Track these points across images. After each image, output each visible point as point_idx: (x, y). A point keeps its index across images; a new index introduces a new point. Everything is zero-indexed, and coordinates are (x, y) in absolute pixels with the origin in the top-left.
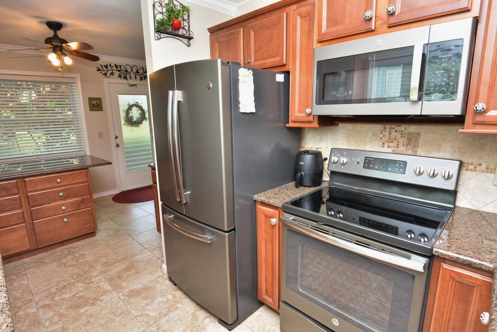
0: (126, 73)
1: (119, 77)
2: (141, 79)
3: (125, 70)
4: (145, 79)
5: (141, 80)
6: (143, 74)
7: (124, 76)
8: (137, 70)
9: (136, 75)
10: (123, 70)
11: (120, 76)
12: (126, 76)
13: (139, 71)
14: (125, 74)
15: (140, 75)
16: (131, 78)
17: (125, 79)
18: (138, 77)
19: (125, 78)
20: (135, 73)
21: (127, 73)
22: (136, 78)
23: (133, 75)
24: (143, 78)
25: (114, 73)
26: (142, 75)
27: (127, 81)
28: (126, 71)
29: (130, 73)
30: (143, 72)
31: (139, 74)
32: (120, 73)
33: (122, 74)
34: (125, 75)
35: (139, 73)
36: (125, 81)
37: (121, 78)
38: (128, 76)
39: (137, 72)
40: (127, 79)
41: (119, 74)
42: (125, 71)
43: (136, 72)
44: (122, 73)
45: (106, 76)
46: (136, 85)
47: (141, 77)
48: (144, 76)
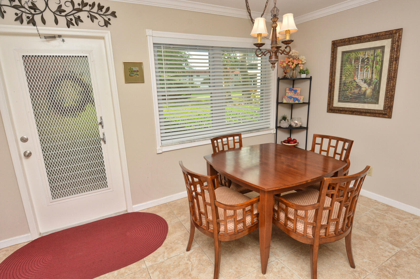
0: (32, 11)
1: (16, 20)
2: (69, 24)
3: (30, 4)
4: (77, 25)
5: (69, 27)
6: (73, 14)
7: (28, 17)
8: (60, 6)
9: (56, 16)
10: (26, 6)
11: (19, 19)
12: (33, 18)
13: (64, 8)
14: (31, 13)
15: (66, 16)
16: (44, 22)
17: (31, 24)
18: (62, 20)
19: (32, 22)
20: (54, 13)
21: (35, 11)
22: (56, 22)
23: (49, 16)
24: (74, 22)
25: (5, 12)
26: (72, 17)
27: (36, 27)
28: (34, 7)
29: (42, 12)
30: (74, 10)
31: (63, 14)
32: (18, 12)
33: (24, 14)
34: (30, 15)
35: (64, 11)
36: (30, 29)
37: (22, 22)
38: (37, 18)
39: (60, 10)
40: (34, 24)
41: (16, 14)
42: (30, 7)
43: (57, 11)
44: (23, 12)
46: (60, 36)
47: (69, 20)
48: (74, 17)
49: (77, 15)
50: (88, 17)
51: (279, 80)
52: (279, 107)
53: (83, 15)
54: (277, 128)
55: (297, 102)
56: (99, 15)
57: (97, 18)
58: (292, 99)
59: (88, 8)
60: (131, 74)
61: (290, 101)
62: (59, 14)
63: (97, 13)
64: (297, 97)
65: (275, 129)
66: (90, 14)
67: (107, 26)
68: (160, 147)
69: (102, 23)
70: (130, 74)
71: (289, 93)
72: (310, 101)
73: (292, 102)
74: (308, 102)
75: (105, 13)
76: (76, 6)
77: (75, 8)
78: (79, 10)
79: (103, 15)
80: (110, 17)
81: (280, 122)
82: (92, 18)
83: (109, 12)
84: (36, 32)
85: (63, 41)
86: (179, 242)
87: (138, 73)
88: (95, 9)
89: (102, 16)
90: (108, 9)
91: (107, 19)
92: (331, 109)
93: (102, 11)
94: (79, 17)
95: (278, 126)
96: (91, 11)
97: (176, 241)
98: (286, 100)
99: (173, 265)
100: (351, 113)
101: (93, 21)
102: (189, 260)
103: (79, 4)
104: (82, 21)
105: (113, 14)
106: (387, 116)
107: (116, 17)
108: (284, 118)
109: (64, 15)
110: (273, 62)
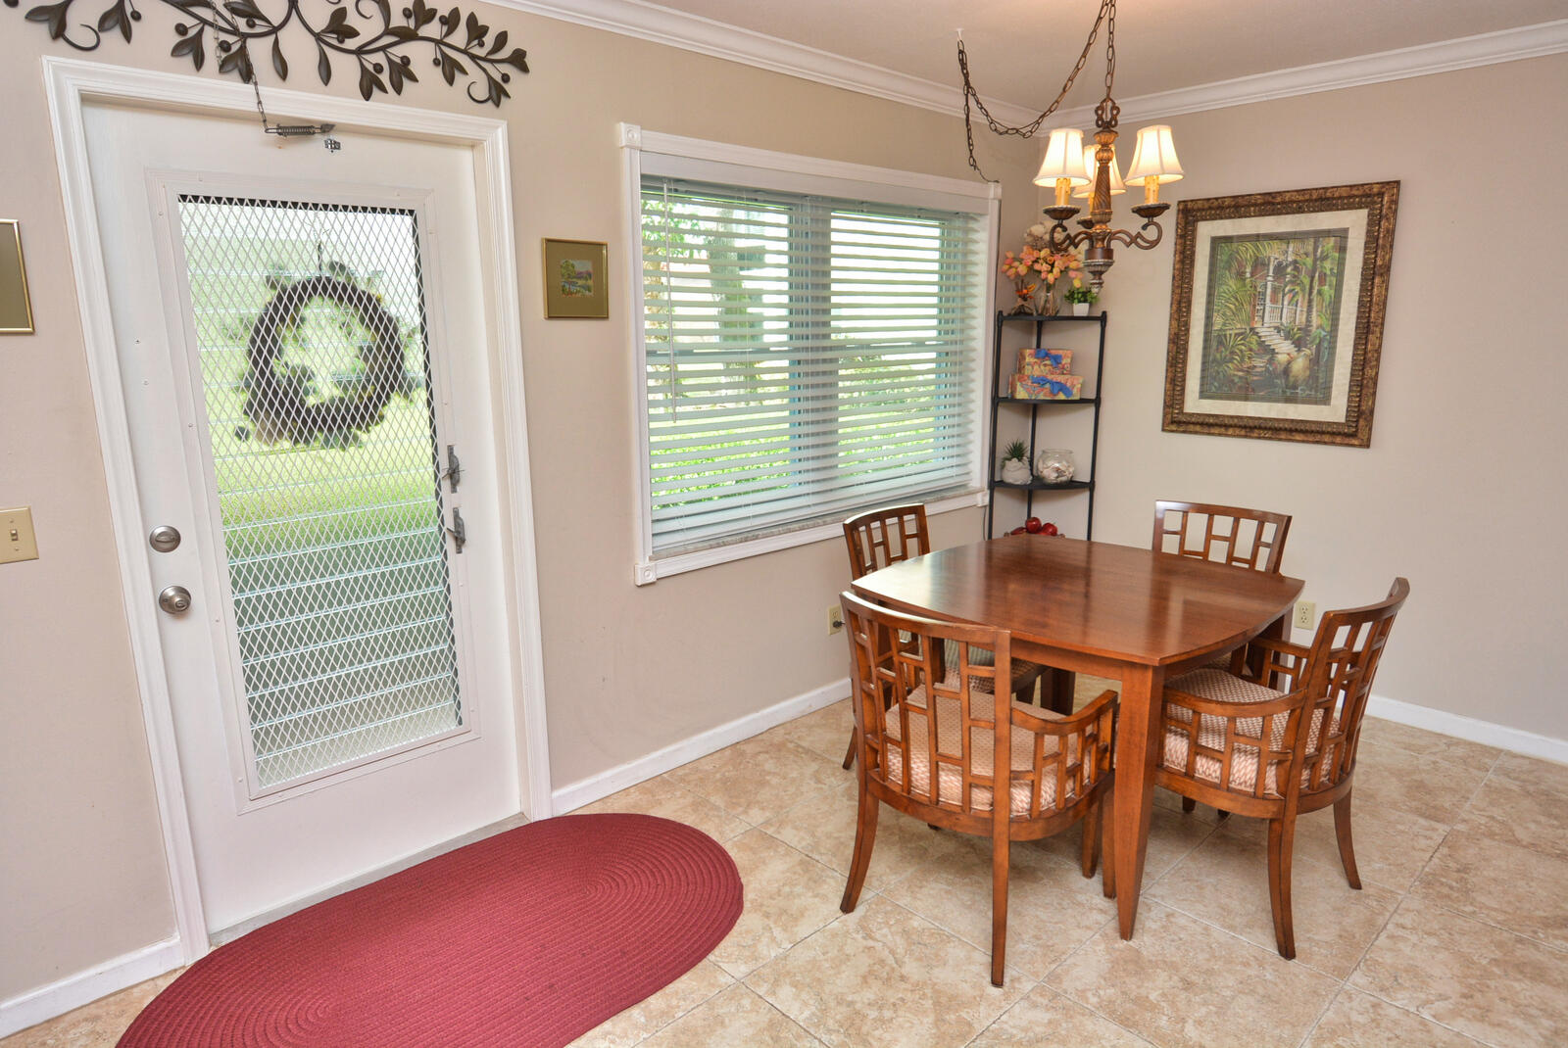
0: (241, 23)
1: (177, 51)
2: (369, 85)
4: (398, 89)
5: (367, 96)
6: (383, 49)
7: (224, 46)
8: (340, 15)
9: (330, 53)
10: (218, 2)
11: (190, 47)
12: (243, 49)
13: (352, 20)
14: (235, 31)
15: (359, 52)
16: (282, 70)
17: (236, 74)
18: (346, 68)
19: (238, 64)
20: (318, 37)
21: (251, 25)
22: (325, 72)
23: (298, 46)
24: (385, 78)
25: (137, 16)
26: (379, 58)
27: (250, 87)
28: (247, 8)
29: (275, 30)
30: (388, 32)
31: (351, 44)
33: (209, 32)
34: (231, 39)
35: (353, 33)
36: (231, 92)
37: (199, 62)
38: (259, 51)
39: (339, 27)
40: (247, 75)
41: (181, 29)
42: (234, 9)
43: (329, 29)
44: (204, 22)
45: (59, 32)
46: (327, 128)
47: (371, 68)
48: (390, 61)
49: (399, 52)
50: (436, 62)
51: (1000, 320)
52: (1001, 412)
53: (420, 55)
54: (995, 485)
55: (1062, 397)
56: (474, 58)
57: (463, 71)
58: (1048, 386)
59: (433, 29)
60: (567, 286)
61: (1039, 393)
62: (335, 42)
63: (464, 52)
64: (1061, 379)
65: (988, 492)
66: (443, 54)
67: (497, 104)
68: (650, 559)
69: (481, 91)
70: (564, 286)
71: (1036, 367)
72: (1103, 395)
73: (1045, 395)
74: (1093, 396)
75: (490, 53)
76: (398, 20)
77: (391, 26)
78: (406, 36)
79: (484, 59)
80: (506, 69)
81: (1003, 467)
82: (450, 69)
83: (505, 53)
84: (252, 107)
85: (336, 146)
86: (798, 889)
87: (590, 282)
88: (460, 37)
89: (479, 61)
90: (502, 39)
91: (498, 78)
92: (1177, 420)
93: (481, 45)
94: (406, 61)
95: (997, 479)
96: (447, 40)
97: (787, 889)
98: (1027, 390)
99: (826, 960)
100: (1243, 432)
101: (450, 80)
102: (869, 936)
103: (407, 13)
104: (413, 78)
105: (519, 60)
106: (1356, 442)
107: (524, 69)
108: (1017, 452)
109: (353, 48)
110: (1096, 269)
